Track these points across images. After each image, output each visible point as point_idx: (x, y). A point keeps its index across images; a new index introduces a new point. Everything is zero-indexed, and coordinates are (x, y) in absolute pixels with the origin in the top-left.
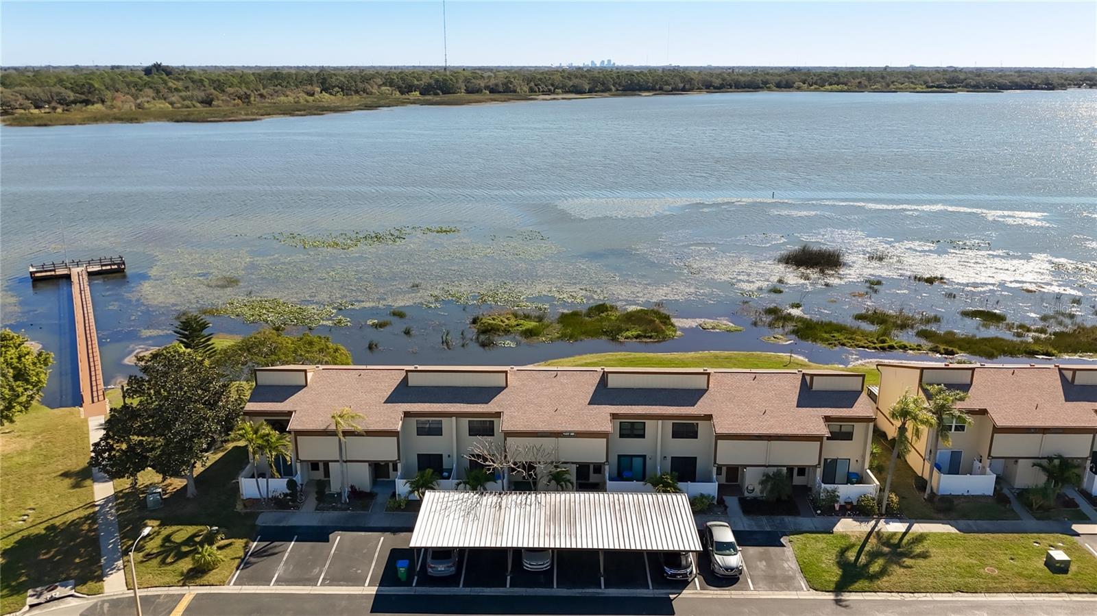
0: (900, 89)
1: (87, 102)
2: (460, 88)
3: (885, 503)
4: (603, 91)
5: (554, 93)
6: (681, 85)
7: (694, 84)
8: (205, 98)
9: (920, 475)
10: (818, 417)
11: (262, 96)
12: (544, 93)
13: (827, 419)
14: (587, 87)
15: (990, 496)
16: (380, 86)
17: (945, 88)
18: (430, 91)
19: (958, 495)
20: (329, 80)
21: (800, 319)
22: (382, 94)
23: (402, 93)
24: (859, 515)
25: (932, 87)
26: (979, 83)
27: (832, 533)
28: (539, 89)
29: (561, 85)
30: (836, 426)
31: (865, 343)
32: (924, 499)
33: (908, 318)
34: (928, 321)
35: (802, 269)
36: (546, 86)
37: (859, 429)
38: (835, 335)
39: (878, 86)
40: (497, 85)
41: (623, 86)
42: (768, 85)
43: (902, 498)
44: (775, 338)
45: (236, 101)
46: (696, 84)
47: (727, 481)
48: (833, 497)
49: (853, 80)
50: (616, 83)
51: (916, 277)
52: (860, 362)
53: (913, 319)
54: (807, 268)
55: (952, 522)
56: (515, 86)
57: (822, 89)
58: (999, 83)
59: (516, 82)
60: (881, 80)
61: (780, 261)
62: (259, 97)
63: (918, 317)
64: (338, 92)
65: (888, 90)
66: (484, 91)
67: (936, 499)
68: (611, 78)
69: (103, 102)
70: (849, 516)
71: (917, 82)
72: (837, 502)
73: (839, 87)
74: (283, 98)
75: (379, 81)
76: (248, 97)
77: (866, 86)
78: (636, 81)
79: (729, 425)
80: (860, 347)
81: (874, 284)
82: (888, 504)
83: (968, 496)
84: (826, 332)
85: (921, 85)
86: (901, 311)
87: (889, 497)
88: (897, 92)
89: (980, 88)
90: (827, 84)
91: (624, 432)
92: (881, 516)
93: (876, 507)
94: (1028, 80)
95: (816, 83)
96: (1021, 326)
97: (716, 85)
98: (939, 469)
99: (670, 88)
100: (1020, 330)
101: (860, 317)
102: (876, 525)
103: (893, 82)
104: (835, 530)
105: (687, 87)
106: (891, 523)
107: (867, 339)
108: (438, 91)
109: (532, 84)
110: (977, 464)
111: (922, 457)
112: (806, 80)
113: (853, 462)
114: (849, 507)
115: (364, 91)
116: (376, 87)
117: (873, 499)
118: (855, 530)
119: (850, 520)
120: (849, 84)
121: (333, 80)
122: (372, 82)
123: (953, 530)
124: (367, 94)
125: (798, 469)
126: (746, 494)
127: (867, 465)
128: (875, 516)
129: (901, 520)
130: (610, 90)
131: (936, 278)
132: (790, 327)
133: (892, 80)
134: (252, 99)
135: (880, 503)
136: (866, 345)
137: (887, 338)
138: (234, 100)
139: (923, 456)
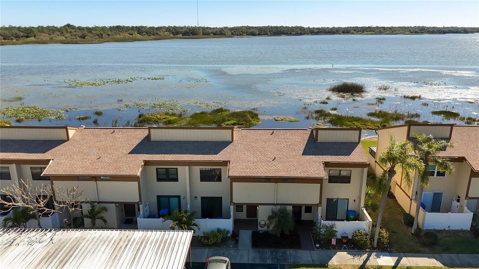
0: (398, 33)
1: (27, 37)
2: (200, 33)
3: (376, 237)
4: (265, 34)
5: (242, 35)
6: (300, 32)
7: (305, 32)
8: (82, 35)
9: (408, 213)
10: (319, 162)
11: (108, 35)
12: (238, 35)
13: (327, 165)
14: (257, 33)
15: (468, 231)
16: (164, 32)
17: (419, 32)
18: (186, 34)
19: (441, 230)
20: (141, 29)
21: (335, 115)
22: (165, 35)
23: (174, 35)
24: (353, 248)
25: (413, 32)
26: (434, 30)
27: (327, 267)
28: (236, 33)
29: (245, 32)
30: (335, 172)
31: (373, 127)
32: (412, 233)
33: (400, 115)
34: (413, 116)
35: (341, 94)
36: (239, 32)
37: (355, 173)
38: (355, 123)
39: (388, 32)
40: (217, 32)
41: (274, 32)
42: (339, 32)
43: (392, 232)
44: (317, 125)
45: (96, 37)
46: (306, 32)
47: (247, 217)
48: (331, 232)
49: (377, 30)
50: (270, 31)
51: (405, 97)
52: (369, 137)
53: (403, 115)
54: (344, 93)
55: (436, 255)
56: (225, 32)
57: (363, 33)
58: (443, 31)
59: (225, 31)
60: (389, 30)
61: (330, 90)
62: (107, 35)
63: (406, 114)
64: (145, 34)
65: (393, 33)
66: (211, 34)
67: (422, 234)
68: (268, 29)
69: (35, 36)
70: (345, 250)
71: (406, 30)
72: (335, 236)
73: (371, 33)
74: (118, 36)
75: (164, 30)
76: (102, 35)
77: (383, 32)
78: (279, 30)
79: (242, 169)
80: (369, 129)
81: (381, 100)
82: (379, 239)
83: (449, 231)
84: (349, 122)
85: (408, 31)
86: (396, 112)
87: (380, 233)
88: (397, 34)
89: (434, 33)
90: (365, 31)
91: (160, 177)
92: (373, 249)
93: (369, 242)
94: (456, 29)
95: (360, 31)
96: (470, 119)
97: (315, 32)
98: (424, 207)
99: (295, 33)
100: (469, 121)
101: (371, 114)
102: (368, 259)
103: (395, 31)
104: (330, 263)
105: (302, 33)
106: (382, 257)
107: (374, 125)
108: (190, 34)
109: (233, 31)
110: (455, 203)
111: (409, 197)
112: (356, 30)
113: (351, 201)
114: (344, 241)
115: (157, 34)
116: (162, 32)
117: (366, 235)
118: (348, 263)
119: (345, 253)
120: (375, 31)
121: (143, 29)
122: (160, 30)
123: (438, 264)
124: (158, 35)
125: (306, 207)
126: (259, 228)
127: (362, 204)
128: (367, 250)
129: (391, 254)
130: (268, 34)
131: (417, 97)
132: (328, 119)
133: (394, 30)
134: (104, 36)
135: (372, 238)
136: (373, 128)
137: (387, 124)
138: (96, 36)
139: (411, 197)
